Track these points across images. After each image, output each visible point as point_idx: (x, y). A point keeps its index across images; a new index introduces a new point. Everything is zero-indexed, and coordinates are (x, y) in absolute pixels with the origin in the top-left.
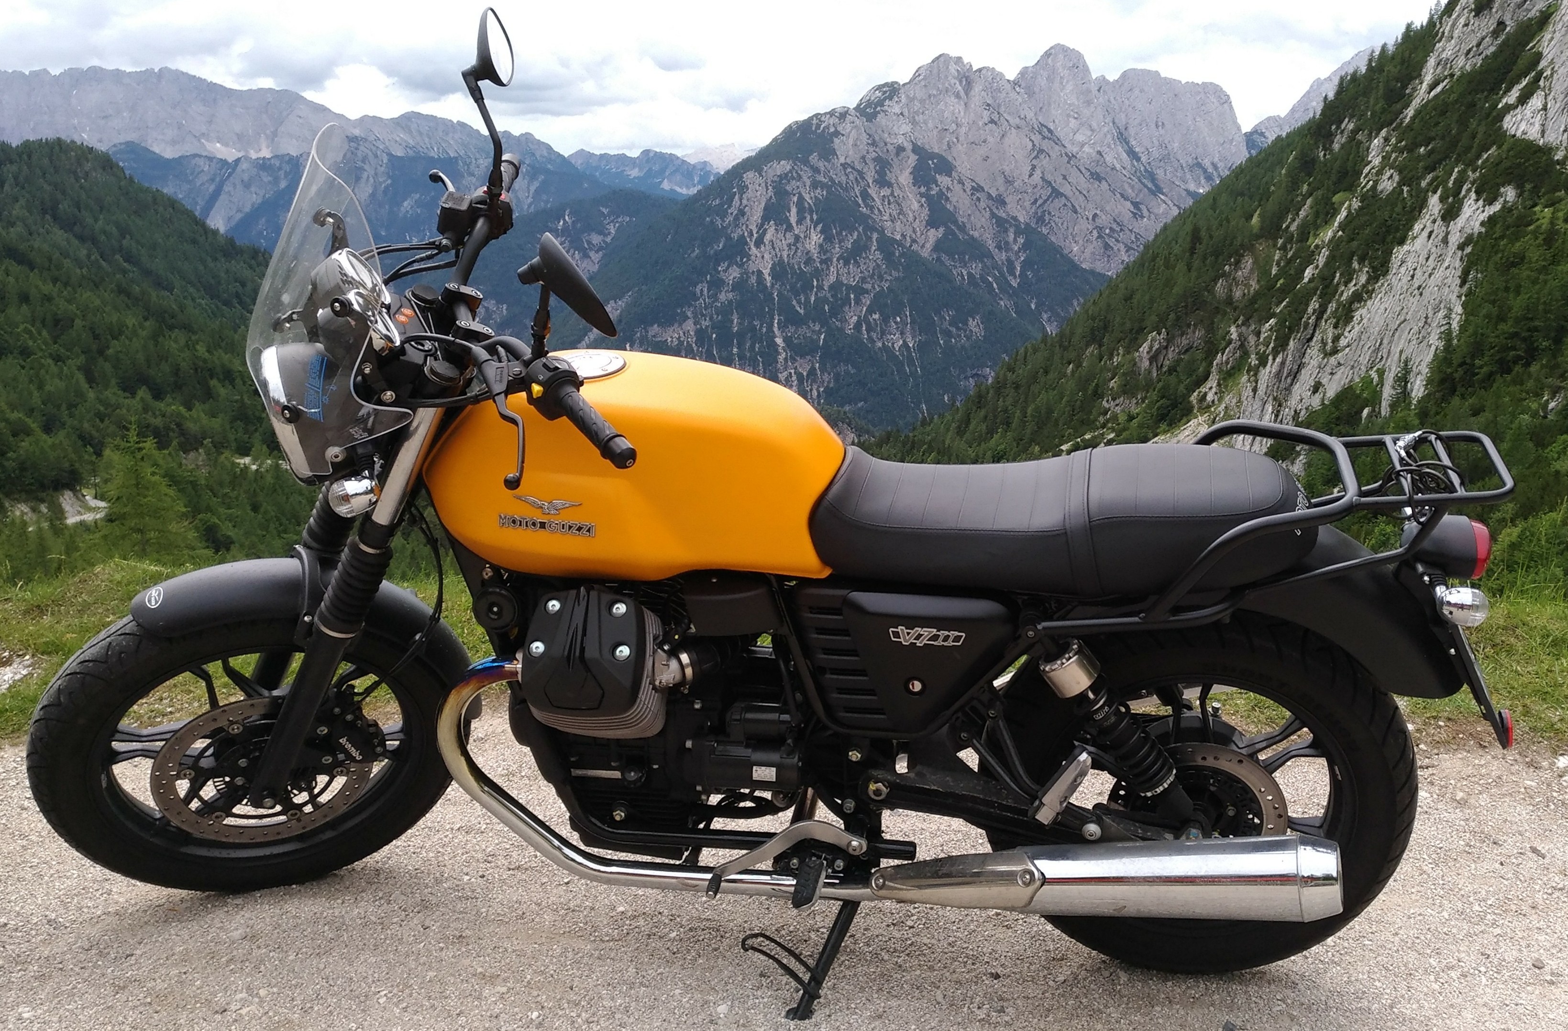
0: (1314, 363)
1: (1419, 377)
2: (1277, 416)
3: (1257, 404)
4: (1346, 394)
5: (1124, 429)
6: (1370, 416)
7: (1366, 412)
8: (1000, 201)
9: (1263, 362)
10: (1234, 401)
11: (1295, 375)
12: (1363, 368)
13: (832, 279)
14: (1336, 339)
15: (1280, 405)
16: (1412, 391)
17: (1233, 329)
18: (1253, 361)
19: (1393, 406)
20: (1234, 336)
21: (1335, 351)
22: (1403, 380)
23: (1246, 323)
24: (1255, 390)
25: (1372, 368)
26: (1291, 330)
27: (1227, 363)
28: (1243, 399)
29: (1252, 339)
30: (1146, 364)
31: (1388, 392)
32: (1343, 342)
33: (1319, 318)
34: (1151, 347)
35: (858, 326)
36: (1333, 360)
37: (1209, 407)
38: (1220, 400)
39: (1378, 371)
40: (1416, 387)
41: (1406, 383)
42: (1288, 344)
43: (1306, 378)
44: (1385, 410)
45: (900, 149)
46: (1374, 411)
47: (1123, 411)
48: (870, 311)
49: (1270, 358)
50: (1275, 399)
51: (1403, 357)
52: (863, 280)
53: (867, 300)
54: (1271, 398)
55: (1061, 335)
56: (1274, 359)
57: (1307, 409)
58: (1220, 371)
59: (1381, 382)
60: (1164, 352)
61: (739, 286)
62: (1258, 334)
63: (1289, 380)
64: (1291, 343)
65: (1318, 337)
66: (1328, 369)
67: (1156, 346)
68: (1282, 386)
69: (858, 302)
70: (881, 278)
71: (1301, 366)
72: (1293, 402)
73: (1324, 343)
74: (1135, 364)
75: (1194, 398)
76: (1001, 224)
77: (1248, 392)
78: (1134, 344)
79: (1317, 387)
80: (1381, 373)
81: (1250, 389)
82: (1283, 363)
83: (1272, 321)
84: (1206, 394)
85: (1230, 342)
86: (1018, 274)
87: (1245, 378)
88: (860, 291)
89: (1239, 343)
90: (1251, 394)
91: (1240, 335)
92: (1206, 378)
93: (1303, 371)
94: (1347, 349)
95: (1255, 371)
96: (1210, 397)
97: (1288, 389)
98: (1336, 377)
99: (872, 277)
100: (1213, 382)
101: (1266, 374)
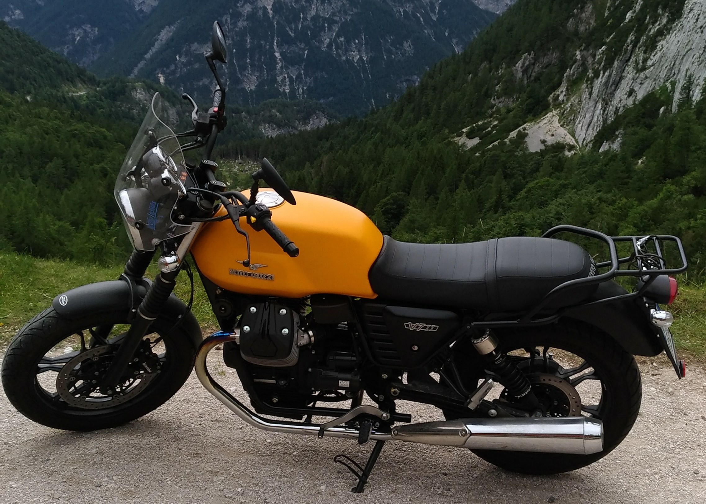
0: (630, 76)
1: (698, 87)
2: (604, 111)
3: (592, 103)
4: (650, 98)
5: (504, 119)
6: (664, 112)
7: (662, 109)
9: (597, 75)
10: (577, 101)
11: (617, 84)
12: (662, 80)
13: (313, 13)
14: (645, 60)
15: (607, 104)
16: (693, 96)
17: (578, 53)
18: (590, 74)
19: (680, 106)
20: (579, 57)
21: (644, 69)
22: (687, 89)
23: (586, 49)
24: (591, 94)
25: (667, 80)
26: (616, 54)
27: (573, 74)
28: (583, 99)
29: (590, 60)
30: (520, 75)
31: (677, 97)
32: (649, 63)
33: (634, 46)
34: (523, 64)
35: (330, 45)
36: (642, 75)
37: (560, 104)
38: (568, 100)
39: (671, 82)
40: (695, 94)
41: (689, 91)
42: (613, 63)
43: (625, 86)
44: (674, 108)
46: (667, 109)
47: (504, 106)
48: (338, 36)
49: (602, 72)
50: (603, 100)
51: (688, 74)
52: (334, 14)
53: (336, 28)
54: (600, 100)
55: (464, 54)
56: (604, 73)
57: (624, 107)
58: (568, 80)
59: (673, 90)
60: (532, 67)
61: (252, 17)
62: (594, 56)
63: (613, 88)
64: (616, 63)
65: (633, 59)
66: (639, 81)
67: (527, 63)
68: (609, 91)
69: (330, 29)
70: (346, 13)
71: (621, 78)
72: (615, 102)
73: (637, 63)
74: (513, 75)
75: (550, 98)
77: (586, 95)
78: (513, 61)
79: (631, 93)
80: (673, 84)
81: (587, 93)
82: (610, 76)
83: (604, 48)
84: (558, 96)
85: (576, 61)
86: (437, 11)
87: (584, 86)
88: (331, 22)
89: (581, 62)
90: (588, 96)
91: (582, 57)
92: (559, 85)
93: (623, 82)
94: (652, 68)
95: (591, 81)
96: (561, 98)
97: (612, 94)
98: (644, 86)
99: (340, 12)
100: (563, 88)
101: (598, 83)
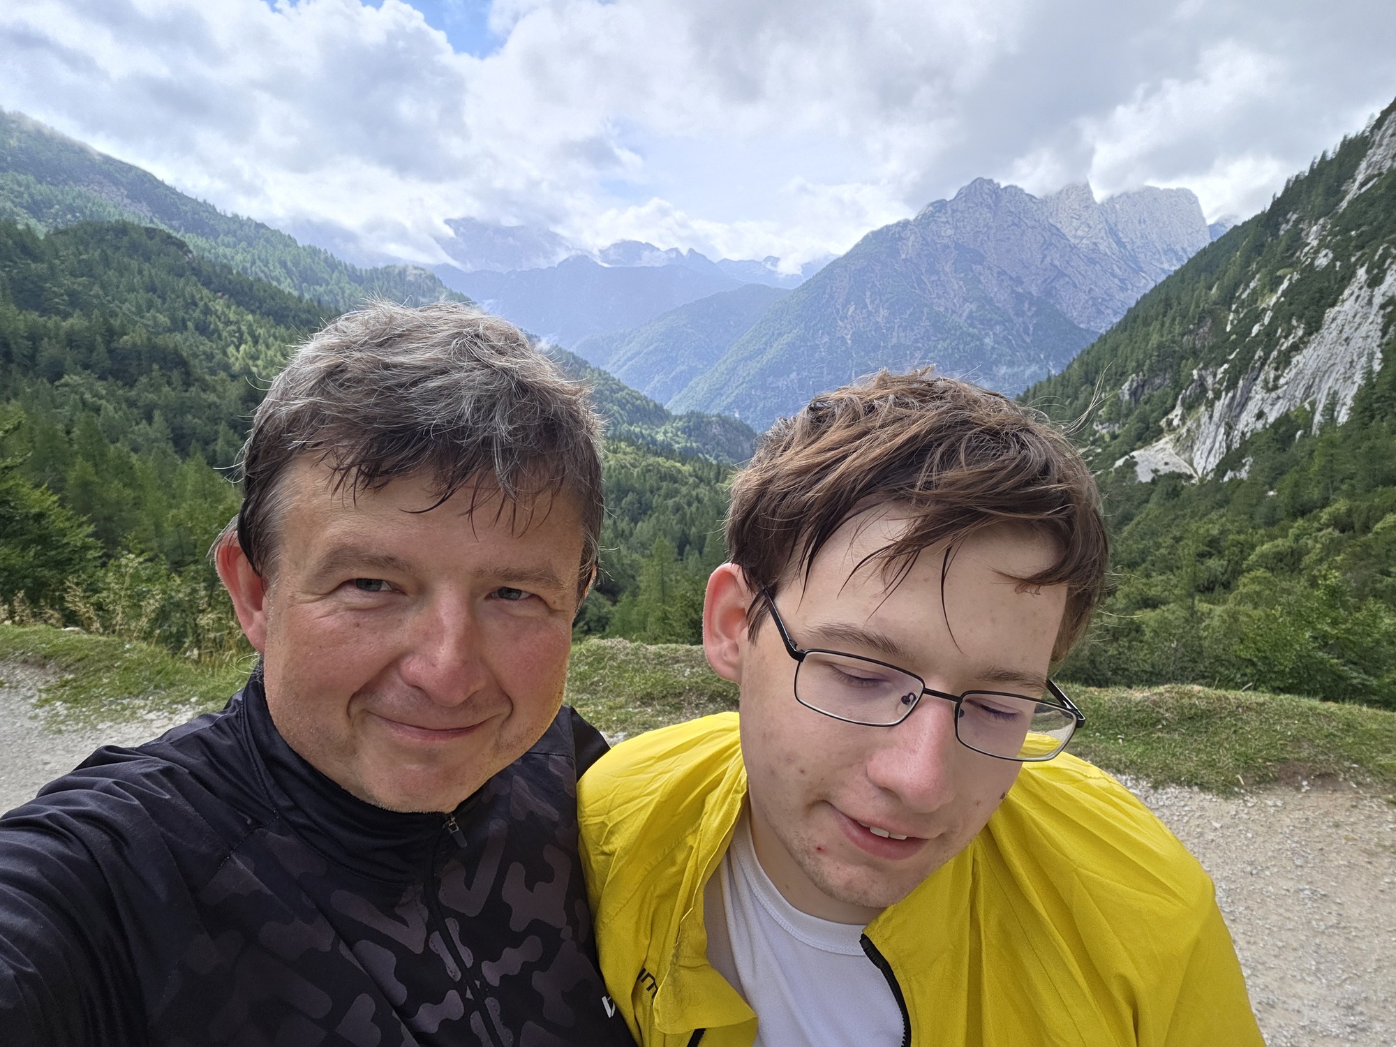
0: (1259, 397)
1: (1345, 407)
2: (1228, 437)
3: (1212, 428)
4: (1284, 419)
5: (1108, 446)
6: (1302, 436)
7: (1299, 433)
8: (1019, 281)
9: (1218, 396)
10: (1195, 425)
11: (1243, 406)
12: (1298, 401)
13: (894, 341)
14: (1277, 378)
15: (1231, 428)
16: (1338, 416)
17: (1195, 372)
18: (1210, 395)
19: (1322, 429)
20: (1196, 377)
21: (1276, 388)
22: (1330, 409)
23: (1205, 368)
24: (1211, 417)
25: (1306, 399)
26: (1240, 373)
27: (1190, 396)
28: (1202, 422)
29: (1210, 380)
30: (1127, 397)
31: (1318, 418)
32: (1282, 381)
33: (1263, 365)
34: (1131, 385)
36: (1274, 395)
37: (1174, 429)
38: (1184, 424)
39: (1309, 403)
40: (1342, 414)
41: (1333, 411)
42: (1237, 383)
43: (1252, 407)
44: (1315, 430)
45: (946, 247)
46: (1305, 433)
47: (1108, 432)
49: (1224, 393)
50: (1227, 424)
51: (1331, 392)
52: (916, 341)
54: (1223, 424)
55: (1063, 376)
56: (1226, 395)
57: (1252, 431)
58: (1183, 404)
59: (1313, 411)
60: (1140, 389)
61: (829, 348)
62: (1215, 376)
63: (1238, 410)
64: (1241, 382)
65: (1262, 377)
66: (1270, 401)
67: (1135, 384)
68: (1233, 414)
69: (912, 356)
70: (929, 339)
71: (1248, 399)
72: (1241, 426)
73: (1266, 382)
74: (1119, 398)
75: (1163, 423)
76: (1019, 298)
77: (1205, 419)
78: (1118, 384)
79: (1260, 415)
80: (1313, 404)
81: (1207, 416)
82: (1233, 398)
83: (1226, 366)
84: (1172, 420)
85: (1193, 381)
86: (1031, 332)
87: (1203, 408)
89: (1199, 383)
90: (1208, 421)
91: (1201, 376)
92: (1173, 407)
93: (1250, 403)
94: (1286, 387)
95: (1211, 405)
96: (1175, 423)
97: (1238, 416)
98: (1276, 407)
99: (922, 338)
100: (1178, 411)
101: (1219, 406)
